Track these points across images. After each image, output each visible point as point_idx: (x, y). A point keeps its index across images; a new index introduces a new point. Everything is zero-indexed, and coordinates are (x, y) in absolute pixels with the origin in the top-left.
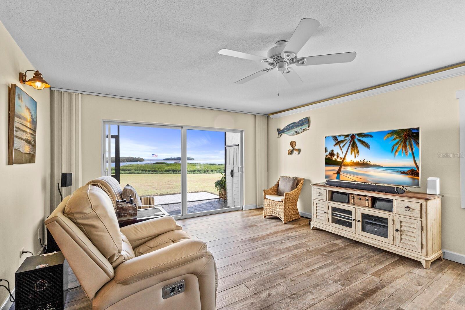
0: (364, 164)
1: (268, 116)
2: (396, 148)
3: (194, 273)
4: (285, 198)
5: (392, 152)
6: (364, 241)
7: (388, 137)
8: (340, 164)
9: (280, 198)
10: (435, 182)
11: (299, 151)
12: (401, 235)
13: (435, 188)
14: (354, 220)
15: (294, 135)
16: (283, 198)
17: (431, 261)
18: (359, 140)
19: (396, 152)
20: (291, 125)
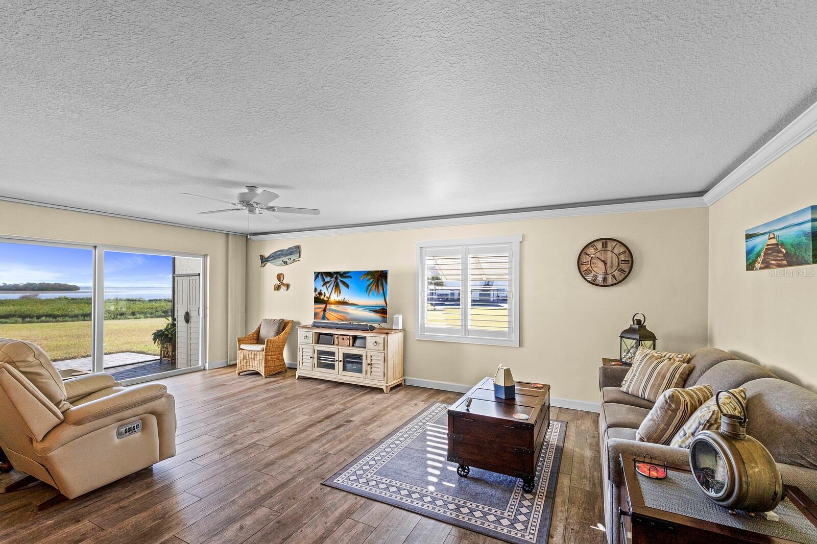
0: (344, 303)
1: (246, 238)
2: (370, 288)
3: (153, 413)
4: (267, 346)
5: (366, 291)
6: (344, 380)
7: (364, 278)
8: (326, 302)
9: (259, 347)
10: (398, 318)
11: (288, 286)
12: (371, 368)
13: (398, 324)
14: (337, 361)
15: (281, 265)
16: (264, 346)
17: (391, 387)
18: (341, 281)
19: (370, 292)
20: (278, 253)
